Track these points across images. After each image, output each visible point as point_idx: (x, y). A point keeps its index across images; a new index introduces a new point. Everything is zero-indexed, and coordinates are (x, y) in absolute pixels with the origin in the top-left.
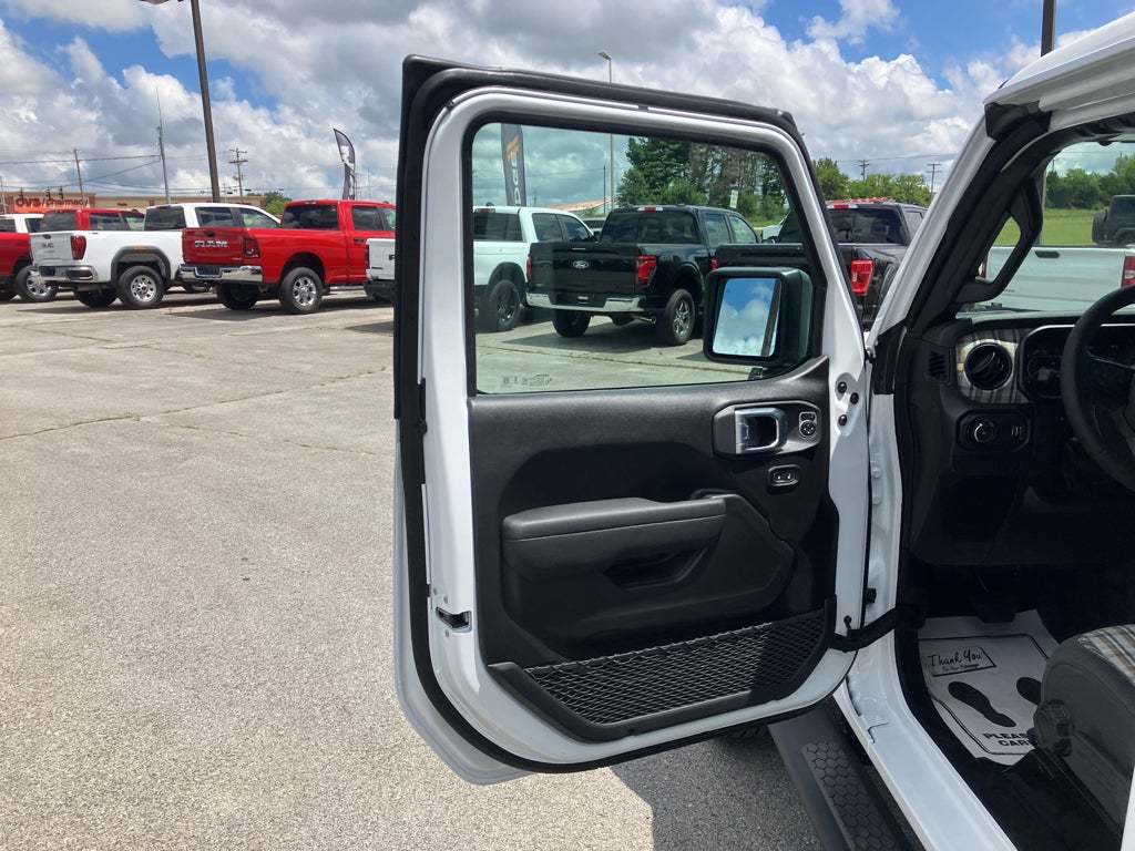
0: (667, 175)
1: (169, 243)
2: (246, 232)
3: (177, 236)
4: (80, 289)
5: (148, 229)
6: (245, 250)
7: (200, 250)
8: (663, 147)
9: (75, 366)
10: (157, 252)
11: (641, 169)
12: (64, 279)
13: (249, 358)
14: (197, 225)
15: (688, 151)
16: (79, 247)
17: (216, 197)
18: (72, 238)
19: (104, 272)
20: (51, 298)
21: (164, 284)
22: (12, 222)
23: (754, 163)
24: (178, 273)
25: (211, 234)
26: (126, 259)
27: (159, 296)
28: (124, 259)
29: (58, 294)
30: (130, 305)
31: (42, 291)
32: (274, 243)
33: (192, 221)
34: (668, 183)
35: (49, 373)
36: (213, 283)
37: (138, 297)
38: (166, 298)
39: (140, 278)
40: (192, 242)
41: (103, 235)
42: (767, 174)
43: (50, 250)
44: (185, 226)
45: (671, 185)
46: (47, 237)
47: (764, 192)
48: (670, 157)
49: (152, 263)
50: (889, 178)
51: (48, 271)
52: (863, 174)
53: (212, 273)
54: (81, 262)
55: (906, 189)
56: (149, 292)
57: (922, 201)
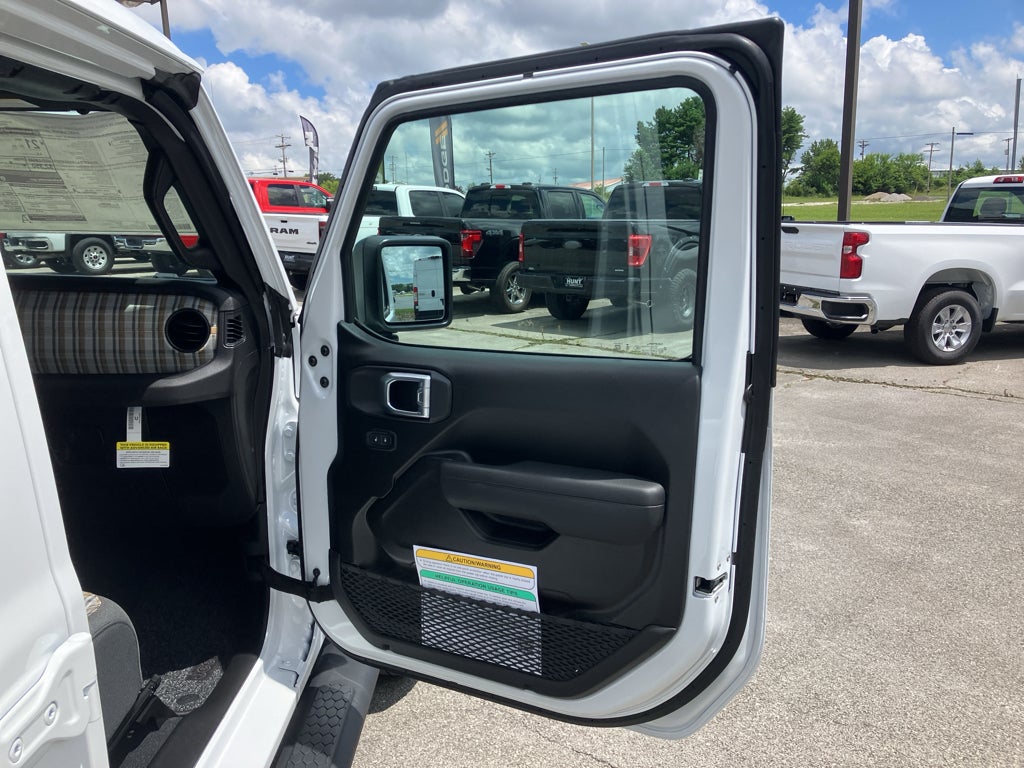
0: (672, 156)
8: (670, 130)
11: (648, 150)
15: (692, 134)
19: (59, 243)
21: (114, 255)
27: (109, 264)
34: (672, 163)
37: (90, 265)
38: (115, 267)
39: (92, 248)
45: (676, 165)
48: (675, 139)
50: (888, 157)
52: (862, 154)
54: (36, 235)
55: (905, 168)
56: (101, 261)
57: (920, 179)
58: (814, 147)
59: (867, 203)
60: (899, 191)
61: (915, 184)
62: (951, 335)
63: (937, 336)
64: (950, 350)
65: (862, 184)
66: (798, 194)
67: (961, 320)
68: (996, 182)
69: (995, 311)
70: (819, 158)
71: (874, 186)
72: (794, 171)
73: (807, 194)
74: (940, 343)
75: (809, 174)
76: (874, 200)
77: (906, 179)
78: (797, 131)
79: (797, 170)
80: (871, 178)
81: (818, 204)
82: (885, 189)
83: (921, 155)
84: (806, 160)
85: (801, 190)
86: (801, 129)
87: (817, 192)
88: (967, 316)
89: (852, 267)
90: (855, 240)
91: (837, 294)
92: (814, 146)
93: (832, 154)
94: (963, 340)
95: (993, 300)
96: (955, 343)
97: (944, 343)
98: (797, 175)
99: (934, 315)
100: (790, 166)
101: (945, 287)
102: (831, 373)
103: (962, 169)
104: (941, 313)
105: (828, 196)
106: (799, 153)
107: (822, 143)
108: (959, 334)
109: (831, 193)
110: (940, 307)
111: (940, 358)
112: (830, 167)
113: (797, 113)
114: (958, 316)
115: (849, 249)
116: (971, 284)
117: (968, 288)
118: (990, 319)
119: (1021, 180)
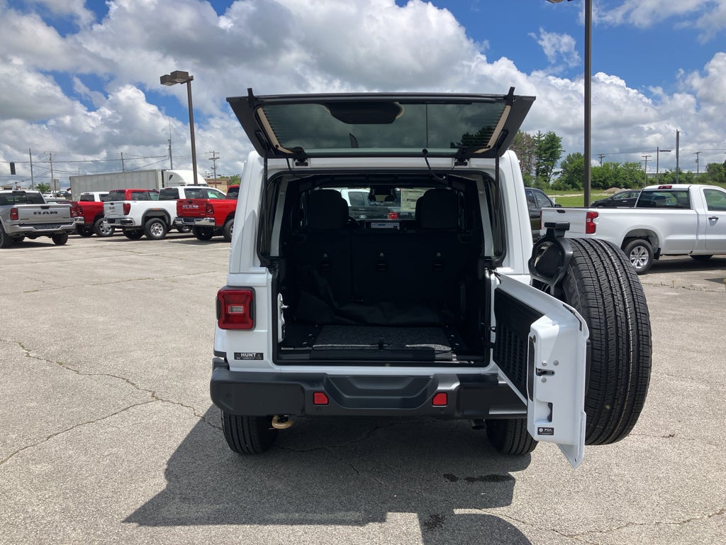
1: (170, 206)
2: (207, 201)
3: (174, 203)
4: (127, 230)
5: (160, 199)
6: (207, 210)
7: (186, 210)
9: (125, 262)
10: (164, 211)
12: (119, 225)
13: (204, 260)
14: (185, 198)
16: (127, 209)
17: (196, 183)
18: (124, 204)
19: (138, 221)
20: (111, 235)
21: (167, 228)
22: (93, 196)
23: (530, 156)
24: (174, 222)
25: (190, 202)
26: (149, 215)
27: (164, 233)
28: (148, 215)
29: (114, 234)
30: (151, 238)
31: (107, 232)
32: (223, 206)
33: (182, 196)
35: (115, 264)
36: (190, 227)
37: (154, 233)
38: (167, 235)
39: (155, 224)
40: (182, 206)
41: (139, 202)
42: (539, 163)
43: (113, 210)
44: (179, 198)
46: (112, 204)
47: (537, 174)
49: (162, 216)
50: (618, 165)
51: (111, 221)
52: (601, 163)
53: (190, 221)
54: (127, 216)
55: (629, 172)
56: (160, 231)
57: (640, 179)
58: (569, 159)
59: (606, 195)
60: (626, 187)
62: (639, 260)
63: (633, 261)
64: (639, 267)
65: (602, 182)
66: (560, 189)
67: (644, 254)
68: (659, 188)
69: (659, 249)
70: (573, 165)
71: (610, 183)
72: (556, 173)
73: (565, 189)
74: (634, 264)
75: (566, 175)
76: (610, 193)
77: (631, 179)
78: (557, 147)
79: (558, 173)
80: (608, 178)
81: (573, 195)
82: (617, 185)
83: (640, 163)
84: (564, 166)
85: (562, 186)
86: (560, 146)
87: (572, 188)
88: (646, 252)
89: (591, 228)
90: (592, 216)
92: (569, 157)
93: (581, 163)
94: (645, 263)
95: (658, 245)
96: (642, 264)
97: (636, 264)
98: (558, 176)
99: (631, 251)
100: (554, 171)
101: (636, 238)
103: (667, 173)
104: (634, 250)
105: (580, 190)
106: (559, 161)
107: (574, 155)
108: (643, 260)
109: (582, 188)
110: (633, 247)
112: (580, 171)
113: (557, 136)
114: (642, 251)
115: (589, 220)
116: (648, 237)
117: (647, 238)
118: (657, 254)
119: (670, 187)
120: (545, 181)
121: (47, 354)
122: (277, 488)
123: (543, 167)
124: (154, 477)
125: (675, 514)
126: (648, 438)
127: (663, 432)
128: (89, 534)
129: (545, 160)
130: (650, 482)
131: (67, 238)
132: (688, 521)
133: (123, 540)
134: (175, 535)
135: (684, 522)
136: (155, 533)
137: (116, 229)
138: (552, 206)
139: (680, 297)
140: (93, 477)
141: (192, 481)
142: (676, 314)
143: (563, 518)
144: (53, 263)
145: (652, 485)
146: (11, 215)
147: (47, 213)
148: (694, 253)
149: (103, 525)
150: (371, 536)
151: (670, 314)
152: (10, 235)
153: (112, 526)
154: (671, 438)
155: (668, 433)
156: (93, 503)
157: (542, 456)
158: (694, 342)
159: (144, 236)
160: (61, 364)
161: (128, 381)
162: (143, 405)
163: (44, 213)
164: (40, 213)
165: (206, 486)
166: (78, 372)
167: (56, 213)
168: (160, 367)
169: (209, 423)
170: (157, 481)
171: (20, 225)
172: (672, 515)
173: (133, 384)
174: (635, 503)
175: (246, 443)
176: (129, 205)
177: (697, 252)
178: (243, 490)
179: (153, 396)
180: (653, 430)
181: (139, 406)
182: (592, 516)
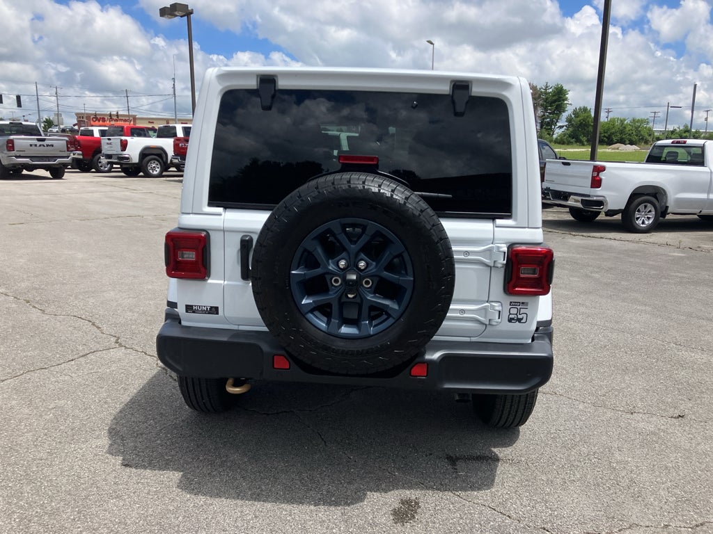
1: (168, 144)
3: (171, 141)
4: (124, 166)
5: (158, 137)
7: (182, 148)
9: (118, 198)
10: (162, 149)
12: (117, 161)
14: (182, 136)
16: (124, 145)
18: (121, 140)
19: (135, 159)
20: (109, 171)
21: (165, 167)
22: (92, 131)
24: (171, 161)
26: (146, 152)
27: (162, 171)
29: (113, 170)
30: (148, 175)
31: (105, 168)
33: (180, 134)
35: (107, 200)
37: (151, 171)
38: (164, 173)
39: (152, 162)
40: (178, 145)
41: (137, 139)
42: (544, 115)
43: (110, 146)
44: (176, 136)
46: (109, 139)
47: (542, 127)
49: (159, 154)
50: (625, 120)
51: (109, 156)
52: (607, 117)
54: (124, 153)
55: (636, 128)
56: (157, 169)
57: (647, 136)
58: (575, 112)
59: (610, 150)
60: (632, 143)
61: (642, 139)
62: (644, 218)
63: (638, 218)
64: (644, 226)
65: (607, 138)
66: (563, 143)
67: (650, 211)
68: (673, 143)
69: (667, 207)
70: (578, 119)
71: (615, 139)
72: (561, 127)
73: (569, 143)
74: (639, 222)
75: (571, 129)
76: (614, 149)
77: (637, 135)
78: (564, 100)
79: (563, 127)
80: (613, 133)
81: (577, 150)
82: (622, 141)
83: (648, 119)
84: (569, 120)
85: (565, 140)
86: (566, 99)
87: (576, 142)
88: (653, 209)
89: (596, 183)
90: (599, 170)
91: (589, 196)
92: (575, 110)
93: (587, 117)
94: (651, 221)
95: (666, 203)
96: (647, 222)
97: (641, 222)
98: (563, 130)
99: (636, 209)
100: (558, 124)
101: (643, 195)
102: (584, 234)
103: (675, 130)
104: (640, 207)
105: (583, 145)
106: (565, 115)
107: (580, 109)
108: (649, 218)
109: (586, 143)
110: (639, 204)
111: (639, 230)
112: (586, 125)
113: (564, 88)
114: (648, 209)
115: (595, 174)
116: (656, 194)
117: (655, 196)
118: (664, 212)
119: (685, 142)
120: (549, 134)
121: (17, 290)
122: (231, 459)
123: (548, 120)
124: (98, 438)
125: (686, 516)
126: (654, 418)
127: (672, 412)
128: (9, 503)
129: (550, 113)
130: (657, 473)
131: (64, 172)
132: (702, 525)
133: (46, 513)
134: (106, 511)
135: (697, 526)
136: (85, 507)
137: (114, 166)
138: (556, 158)
139: (688, 258)
140: (31, 434)
141: (139, 445)
142: (683, 277)
143: (556, 513)
144: (44, 197)
145: (659, 476)
146: (7, 147)
147: (44, 146)
148: (703, 213)
149: (28, 493)
150: (331, 525)
151: (677, 276)
152: (7, 166)
153: (38, 495)
154: (680, 418)
155: (677, 413)
156: (23, 465)
157: (535, 434)
158: (703, 309)
159: (141, 174)
160: (28, 302)
161: (93, 324)
162: (104, 352)
163: (40, 146)
164: (36, 145)
165: (153, 452)
166: (43, 311)
167: (52, 146)
168: (131, 311)
169: (171, 377)
170: (99, 442)
171: (17, 157)
172: (683, 516)
173: (98, 328)
174: (640, 499)
175: (203, 399)
176: (126, 141)
177: (705, 212)
178: (193, 459)
179: (117, 342)
180: (660, 409)
181: (100, 352)
182: (589, 513)
